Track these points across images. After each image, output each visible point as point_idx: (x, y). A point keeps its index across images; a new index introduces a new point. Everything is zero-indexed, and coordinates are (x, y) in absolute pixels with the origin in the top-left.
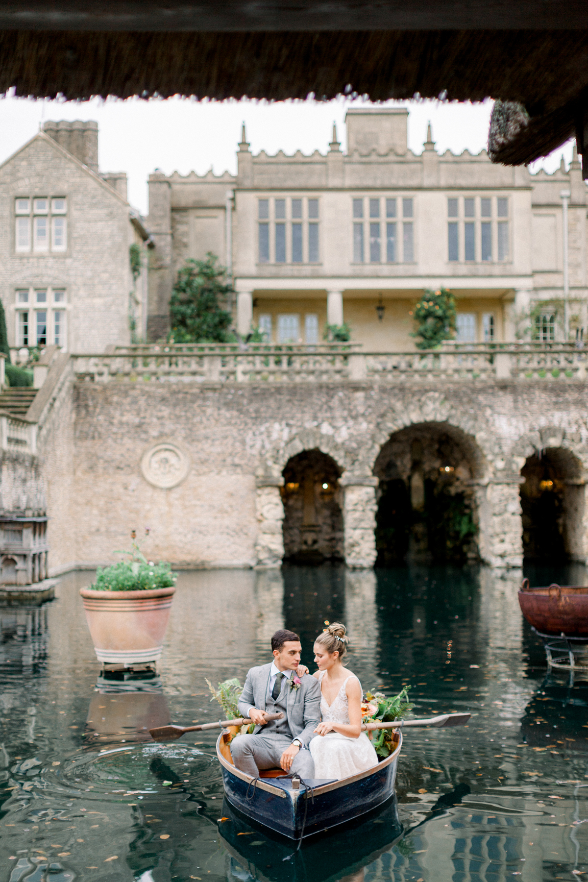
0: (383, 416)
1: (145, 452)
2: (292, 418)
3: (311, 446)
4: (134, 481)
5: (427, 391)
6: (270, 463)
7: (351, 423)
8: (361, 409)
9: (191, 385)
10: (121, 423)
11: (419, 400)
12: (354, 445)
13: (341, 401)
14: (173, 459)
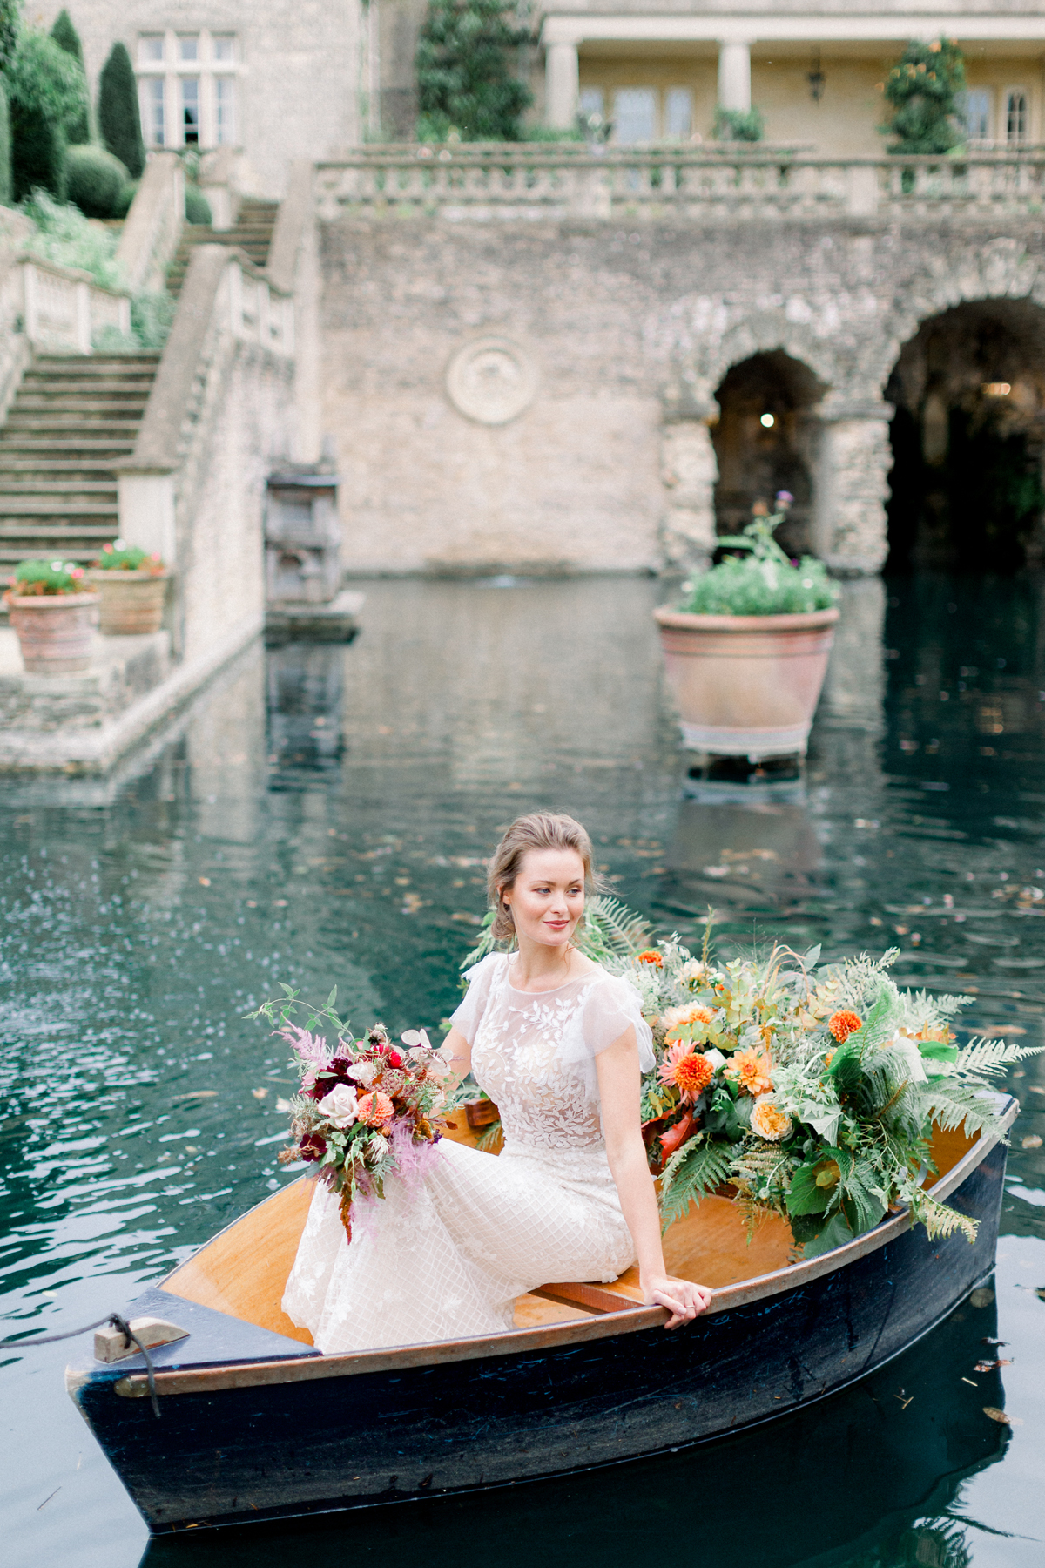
0: (907, 285)
1: (454, 353)
2: (734, 287)
3: (769, 342)
4: (433, 409)
5: (991, 237)
6: (691, 375)
7: (845, 298)
8: (865, 271)
9: (542, 224)
10: (410, 299)
11: (977, 255)
12: (850, 342)
13: (828, 258)
14: (506, 368)
